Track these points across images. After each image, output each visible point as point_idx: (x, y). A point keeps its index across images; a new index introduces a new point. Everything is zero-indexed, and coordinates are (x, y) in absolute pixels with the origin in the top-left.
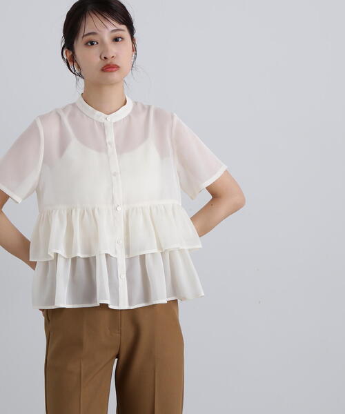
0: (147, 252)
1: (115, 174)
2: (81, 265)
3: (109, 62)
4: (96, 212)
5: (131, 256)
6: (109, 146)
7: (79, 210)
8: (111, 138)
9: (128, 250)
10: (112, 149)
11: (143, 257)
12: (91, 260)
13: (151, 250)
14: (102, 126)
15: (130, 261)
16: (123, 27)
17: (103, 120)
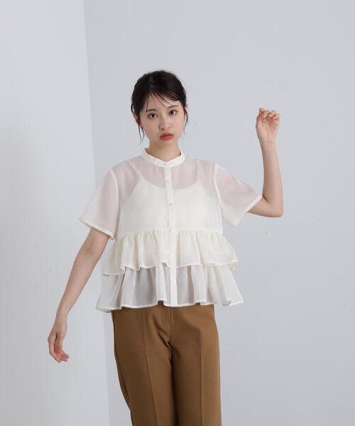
0: (193, 264)
1: (171, 204)
2: (144, 275)
3: (165, 132)
4: (156, 233)
5: (181, 266)
6: (167, 184)
7: (142, 234)
8: (168, 177)
9: (178, 263)
10: (169, 185)
11: (189, 268)
12: (152, 271)
13: (195, 263)
14: (162, 170)
15: (180, 270)
16: (178, 103)
17: (162, 166)
